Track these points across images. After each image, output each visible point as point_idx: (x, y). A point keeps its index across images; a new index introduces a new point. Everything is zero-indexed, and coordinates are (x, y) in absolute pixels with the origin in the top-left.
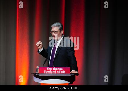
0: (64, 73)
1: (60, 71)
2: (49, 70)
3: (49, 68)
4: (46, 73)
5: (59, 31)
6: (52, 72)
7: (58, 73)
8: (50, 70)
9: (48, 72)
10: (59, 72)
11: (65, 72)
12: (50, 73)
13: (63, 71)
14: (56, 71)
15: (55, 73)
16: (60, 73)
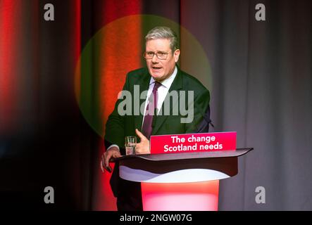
0: (219, 150)
1: (209, 144)
2: (176, 144)
3: (177, 139)
4: (168, 152)
5: (170, 50)
6: (185, 148)
7: (202, 150)
8: (180, 144)
9: (175, 149)
10: (206, 147)
11: (221, 147)
12: (181, 152)
13: (217, 145)
14: (196, 146)
15: (195, 151)
16: (209, 150)
